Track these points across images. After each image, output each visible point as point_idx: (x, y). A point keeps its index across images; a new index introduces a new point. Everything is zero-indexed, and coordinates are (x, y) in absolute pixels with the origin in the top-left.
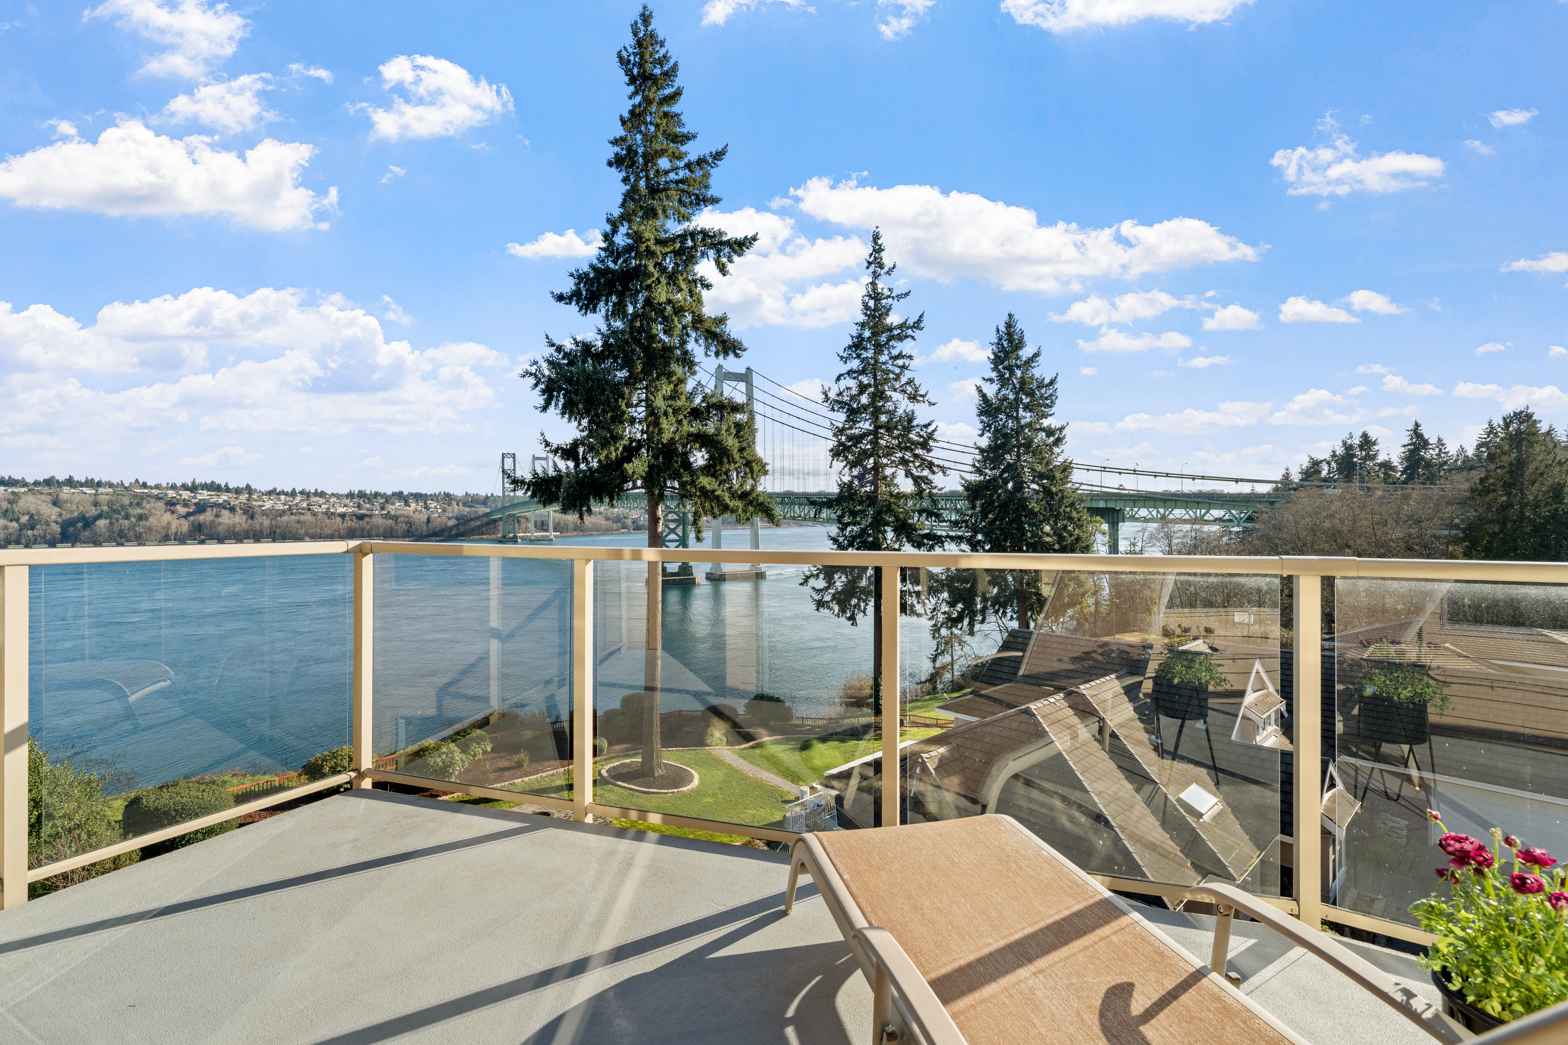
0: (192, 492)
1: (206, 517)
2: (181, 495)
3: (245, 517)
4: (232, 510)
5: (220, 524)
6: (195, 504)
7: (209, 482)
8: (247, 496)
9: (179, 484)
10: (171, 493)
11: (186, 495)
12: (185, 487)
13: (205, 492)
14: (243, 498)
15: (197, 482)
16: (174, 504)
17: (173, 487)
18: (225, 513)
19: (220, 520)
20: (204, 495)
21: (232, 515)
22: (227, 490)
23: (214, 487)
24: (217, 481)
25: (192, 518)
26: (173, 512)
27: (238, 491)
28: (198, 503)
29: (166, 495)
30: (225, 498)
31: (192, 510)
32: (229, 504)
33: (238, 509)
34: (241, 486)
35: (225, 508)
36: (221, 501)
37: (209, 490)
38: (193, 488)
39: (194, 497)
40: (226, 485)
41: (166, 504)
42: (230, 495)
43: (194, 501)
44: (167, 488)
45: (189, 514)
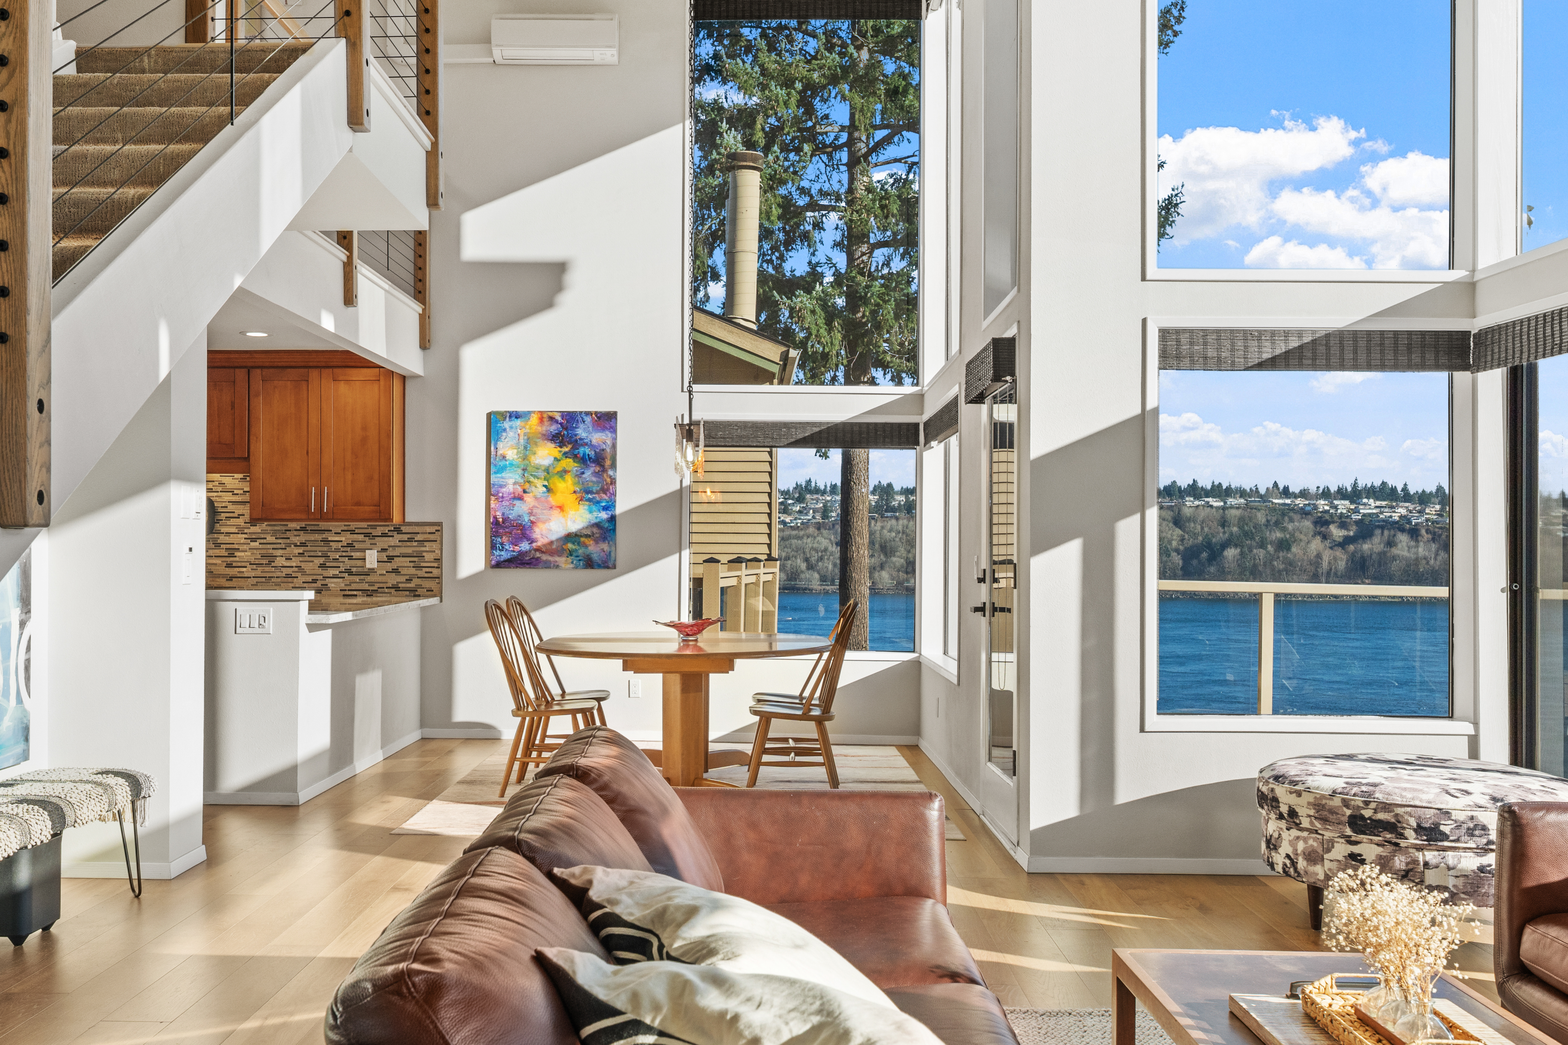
0: (1352, 502)
1: (1372, 546)
2: (1336, 508)
3: (1434, 547)
4: (1414, 533)
5: (1394, 558)
6: (1357, 522)
7: (1377, 483)
8: (1438, 507)
9: (1333, 489)
10: (1323, 505)
11: (1343, 506)
12: (1342, 493)
13: (1371, 501)
14: (1432, 511)
15: (1361, 484)
16: (1327, 523)
17: (1326, 494)
18: (1403, 539)
19: (1395, 551)
20: (1370, 507)
21: (1413, 543)
22: (1407, 497)
23: (1385, 492)
24: (1391, 483)
25: (1352, 548)
26: (1325, 537)
27: (1423, 499)
28: (1361, 521)
29: (1316, 507)
30: (1403, 511)
31: (1351, 533)
32: (1409, 522)
33: (1423, 532)
34: (1428, 491)
35: (1402, 530)
36: (1396, 517)
37: (1377, 499)
38: (1355, 495)
39: (1356, 511)
40: (1405, 489)
41: (1316, 523)
42: (1411, 507)
43: (1355, 517)
44: (1318, 496)
45: (1347, 540)
